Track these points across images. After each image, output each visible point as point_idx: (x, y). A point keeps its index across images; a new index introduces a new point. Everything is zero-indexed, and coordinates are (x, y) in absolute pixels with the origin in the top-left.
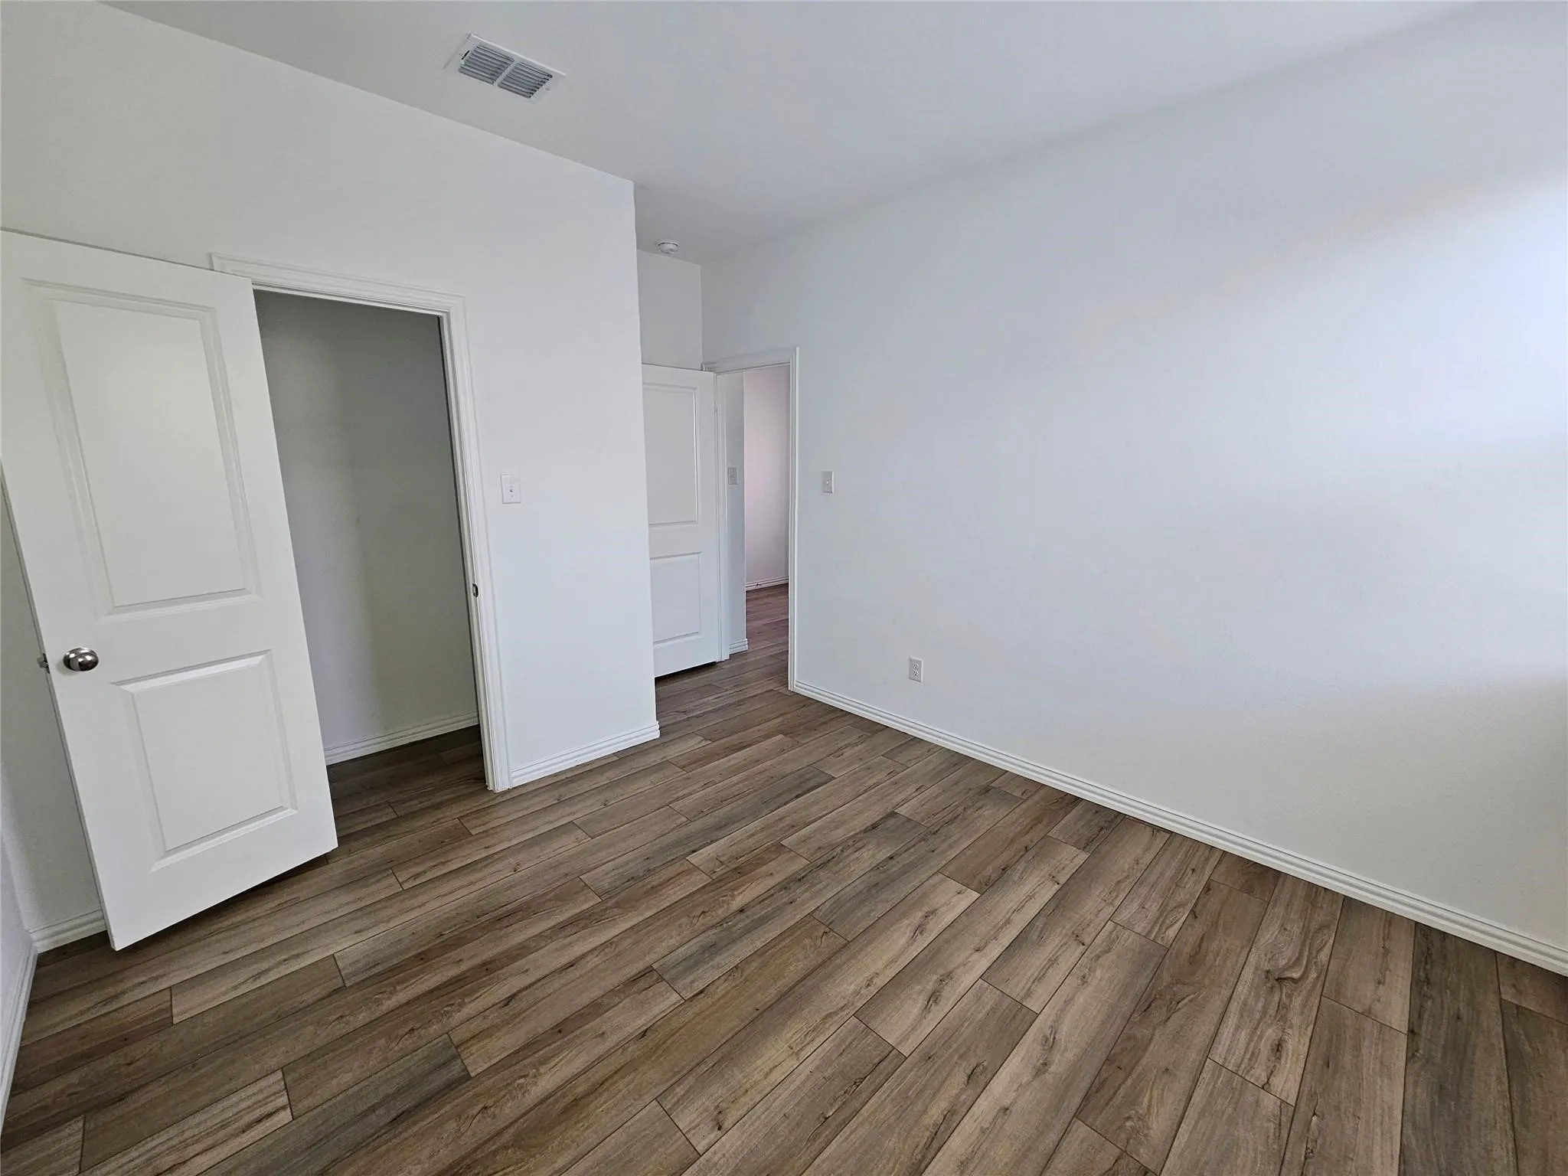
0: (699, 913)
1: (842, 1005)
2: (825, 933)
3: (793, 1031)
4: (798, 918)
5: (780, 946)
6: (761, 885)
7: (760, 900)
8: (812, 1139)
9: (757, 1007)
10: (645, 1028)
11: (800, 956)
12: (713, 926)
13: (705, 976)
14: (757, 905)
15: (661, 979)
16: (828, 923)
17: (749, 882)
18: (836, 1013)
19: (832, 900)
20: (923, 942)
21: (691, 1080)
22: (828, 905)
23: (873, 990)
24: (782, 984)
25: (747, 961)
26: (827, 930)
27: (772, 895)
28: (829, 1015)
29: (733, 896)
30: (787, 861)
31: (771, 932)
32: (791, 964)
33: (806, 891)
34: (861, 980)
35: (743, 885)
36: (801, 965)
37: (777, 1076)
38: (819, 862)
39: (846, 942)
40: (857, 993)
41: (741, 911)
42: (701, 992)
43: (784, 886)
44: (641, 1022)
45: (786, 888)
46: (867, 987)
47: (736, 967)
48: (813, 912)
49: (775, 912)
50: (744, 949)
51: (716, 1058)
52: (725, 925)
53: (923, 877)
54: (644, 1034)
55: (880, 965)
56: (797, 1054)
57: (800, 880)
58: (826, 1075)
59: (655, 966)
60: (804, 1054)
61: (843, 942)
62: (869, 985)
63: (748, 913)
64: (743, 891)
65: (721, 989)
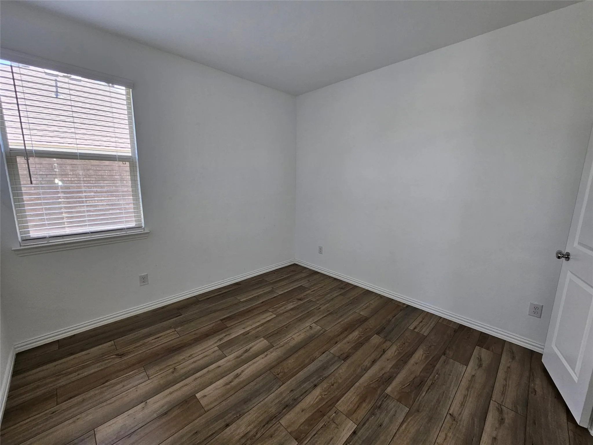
0: (335, 385)
1: (278, 349)
2: (278, 374)
3: (293, 343)
4: (289, 382)
5: (297, 369)
6: (308, 402)
7: (306, 393)
8: (290, 325)
9: (304, 349)
10: (336, 344)
11: (289, 365)
12: (326, 378)
13: (323, 358)
14: (308, 389)
15: (339, 357)
16: (277, 379)
17: (314, 404)
18: (280, 347)
19: (272, 391)
20: (238, 371)
21: (320, 333)
22: (274, 389)
23: (266, 353)
24: (296, 355)
25: (309, 363)
26: (277, 376)
27: (301, 395)
28: (281, 347)
29: (321, 395)
30: (293, 423)
31: (301, 375)
32: (293, 362)
33: (284, 399)
34: (268, 357)
35: (317, 402)
36: (290, 361)
37: (297, 334)
38: (274, 422)
39: (271, 370)
40: (271, 352)
41: (315, 386)
42: (323, 353)
43: (296, 401)
44: (339, 345)
45: (295, 400)
46: (268, 354)
47: (313, 361)
48: (282, 384)
49: (300, 385)
50: (312, 367)
51: (314, 337)
52: (321, 378)
53: (217, 408)
54: (336, 343)
55: (260, 362)
56: (292, 338)
57: (287, 406)
58: (285, 334)
59: (343, 361)
60: (291, 338)
61: (272, 371)
62: (267, 355)
63: (312, 385)
64: (317, 398)
65: (317, 354)
